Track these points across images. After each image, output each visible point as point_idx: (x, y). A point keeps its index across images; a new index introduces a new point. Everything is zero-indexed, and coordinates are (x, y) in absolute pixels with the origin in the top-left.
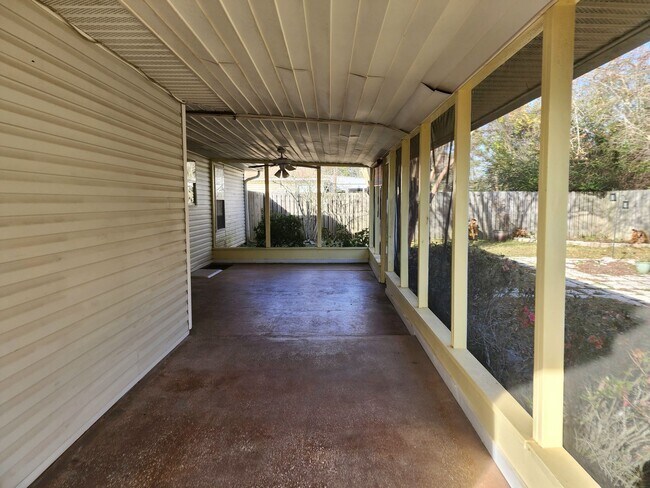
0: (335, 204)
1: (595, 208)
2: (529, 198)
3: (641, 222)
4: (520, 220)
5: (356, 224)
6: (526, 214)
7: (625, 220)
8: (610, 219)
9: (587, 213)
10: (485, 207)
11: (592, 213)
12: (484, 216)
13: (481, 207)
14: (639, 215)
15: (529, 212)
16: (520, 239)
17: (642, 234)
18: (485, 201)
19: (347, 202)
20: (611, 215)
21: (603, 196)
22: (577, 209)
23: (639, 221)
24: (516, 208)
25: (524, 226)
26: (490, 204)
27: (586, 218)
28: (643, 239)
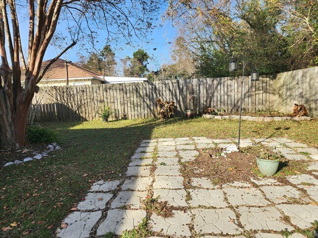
0: (65, 94)
1: (268, 87)
2: (215, 82)
3: (302, 97)
4: (209, 100)
5: (83, 109)
6: (213, 95)
7: (290, 95)
8: (280, 96)
9: (262, 92)
10: (181, 91)
11: (266, 91)
12: (181, 99)
13: (178, 91)
14: (300, 91)
15: (215, 94)
16: (208, 116)
17: (302, 108)
18: (181, 86)
19: (75, 92)
20: (280, 92)
21: (274, 78)
22: (254, 90)
23: (301, 96)
24: (205, 90)
25: (212, 105)
26: (185, 90)
27: (261, 95)
28: (302, 113)
